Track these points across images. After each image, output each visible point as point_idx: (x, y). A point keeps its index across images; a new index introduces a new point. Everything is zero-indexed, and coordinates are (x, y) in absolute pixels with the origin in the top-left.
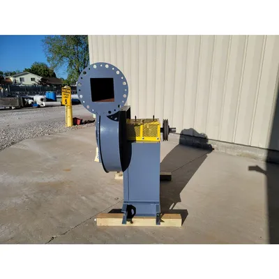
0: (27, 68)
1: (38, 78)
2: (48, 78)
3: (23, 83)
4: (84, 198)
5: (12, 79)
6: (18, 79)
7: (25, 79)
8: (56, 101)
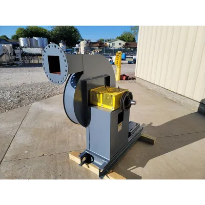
0: (118, 36)
1: (123, 43)
2: (130, 43)
3: (114, 46)
4: (80, 135)
5: (108, 44)
6: (111, 44)
7: (116, 44)
8: (125, 60)
